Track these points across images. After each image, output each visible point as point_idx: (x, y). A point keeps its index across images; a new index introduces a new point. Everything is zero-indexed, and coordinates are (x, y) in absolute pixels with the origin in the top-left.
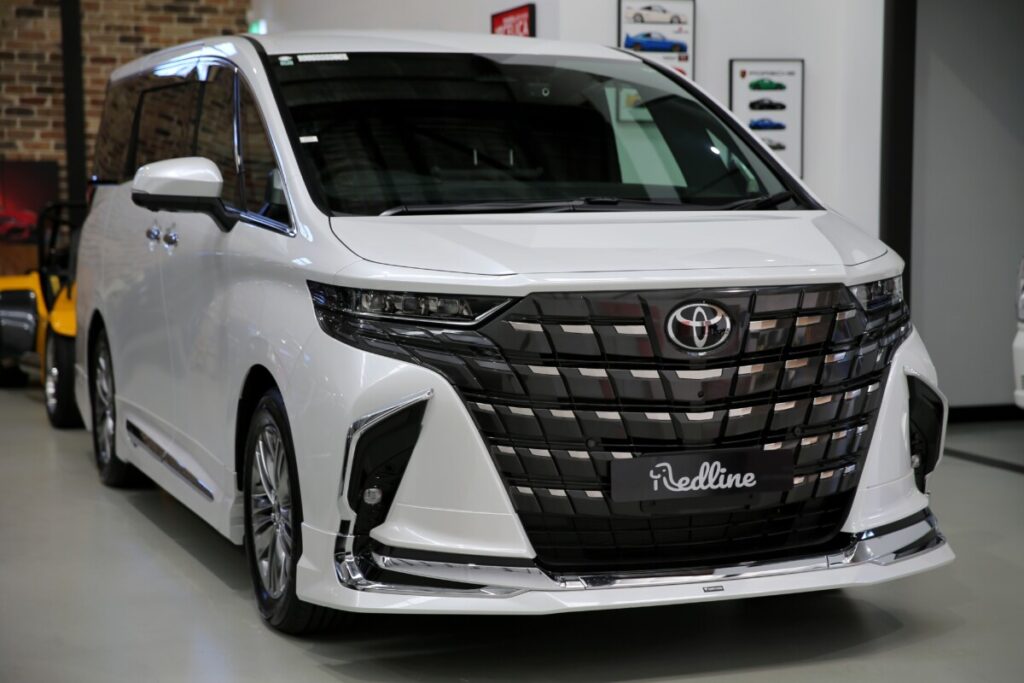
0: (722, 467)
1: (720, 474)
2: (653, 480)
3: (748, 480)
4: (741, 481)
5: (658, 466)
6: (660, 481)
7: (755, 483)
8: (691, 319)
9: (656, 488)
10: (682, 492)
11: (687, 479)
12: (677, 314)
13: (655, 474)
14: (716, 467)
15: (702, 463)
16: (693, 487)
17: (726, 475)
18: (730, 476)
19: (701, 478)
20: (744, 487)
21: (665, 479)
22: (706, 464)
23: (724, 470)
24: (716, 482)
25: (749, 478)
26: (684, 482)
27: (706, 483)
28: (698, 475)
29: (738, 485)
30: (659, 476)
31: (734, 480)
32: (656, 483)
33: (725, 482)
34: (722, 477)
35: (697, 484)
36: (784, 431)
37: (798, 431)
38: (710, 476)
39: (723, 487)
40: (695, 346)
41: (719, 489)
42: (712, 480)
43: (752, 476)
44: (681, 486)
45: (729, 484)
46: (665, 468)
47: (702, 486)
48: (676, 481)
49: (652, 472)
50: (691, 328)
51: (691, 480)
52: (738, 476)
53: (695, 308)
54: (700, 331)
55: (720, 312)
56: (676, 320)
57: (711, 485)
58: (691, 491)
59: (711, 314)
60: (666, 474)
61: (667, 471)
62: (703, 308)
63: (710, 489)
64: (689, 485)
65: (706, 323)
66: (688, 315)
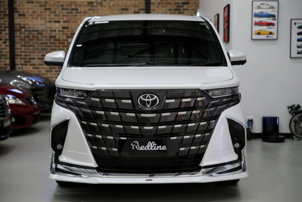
0: (155, 143)
1: (155, 145)
2: (132, 146)
3: (164, 148)
4: (161, 148)
5: (134, 142)
6: (135, 147)
7: (166, 149)
8: (146, 99)
9: (133, 148)
10: (142, 150)
11: (144, 147)
12: (141, 97)
13: (133, 144)
14: (153, 144)
15: (149, 142)
16: (145, 149)
17: (156, 146)
18: (158, 146)
19: (148, 146)
20: (162, 150)
21: (136, 146)
22: (150, 142)
23: (156, 144)
24: (153, 148)
25: (164, 147)
26: (142, 147)
27: (150, 148)
28: (147, 145)
29: (160, 149)
30: (134, 145)
31: (159, 148)
32: (133, 147)
33: (156, 148)
34: (155, 147)
35: (147, 148)
36: (178, 133)
37: (183, 134)
38: (151, 146)
39: (155, 149)
40: (147, 107)
42: (152, 147)
44: (141, 148)
45: (157, 149)
46: (136, 143)
47: (148, 149)
48: (140, 147)
49: (132, 144)
50: (145, 101)
51: (145, 147)
52: (160, 147)
53: (147, 95)
54: (148, 102)
55: (155, 97)
56: (140, 98)
57: (151, 149)
58: (145, 150)
59: (152, 97)
60: (137, 145)
61: (137, 144)
62: (150, 95)
63: (151, 150)
64: (144, 148)
65: (150, 100)
66: (144, 97)
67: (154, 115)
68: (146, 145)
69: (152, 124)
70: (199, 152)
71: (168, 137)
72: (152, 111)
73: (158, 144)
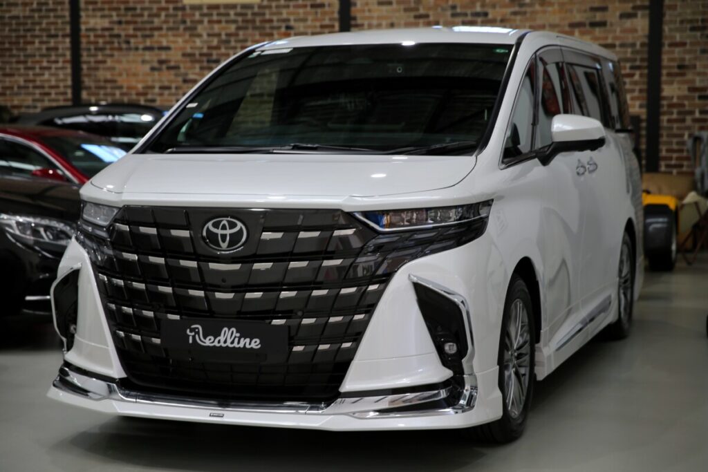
0: (237, 332)
1: (235, 337)
3: (255, 344)
4: (250, 344)
5: (193, 326)
6: (194, 337)
7: (259, 346)
8: (218, 228)
9: (191, 341)
10: (209, 347)
11: (212, 338)
12: (210, 225)
13: (191, 332)
14: (233, 332)
15: (223, 328)
16: (216, 344)
17: (240, 338)
18: (242, 339)
19: (222, 338)
20: (252, 348)
21: (197, 336)
22: (226, 329)
23: (238, 335)
24: (232, 343)
25: (256, 342)
26: (210, 339)
27: (225, 342)
28: (219, 335)
29: (248, 346)
30: (193, 334)
31: (245, 343)
32: (191, 338)
33: (239, 343)
34: (237, 340)
35: (219, 342)
36: (291, 311)
37: (300, 314)
38: (228, 338)
39: (237, 346)
40: (220, 247)
41: (234, 347)
42: (229, 341)
43: (258, 341)
44: (208, 342)
45: (241, 345)
46: (198, 328)
47: (222, 344)
48: (205, 338)
49: (188, 331)
50: (217, 234)
51: (215, 338)
52: (248, 340)
53: (221, 221)
54: (224, 237)
55: (240, 225)
56: (208, 228)
57: (228, 344)
58: (215, 346)
59: (232, 225)
60: (198, 333)
61: (199, 331)
62: (228, 221)
63: (227, 346)
64: (213, 342)
65: (228, 232)
66: (216, 225)
67: (237, 267)
68: (217, 335)
69: (233, 287)
70: (338, 359)
71: (268, 318)
72: (233, 258)
73: (244, 335)
